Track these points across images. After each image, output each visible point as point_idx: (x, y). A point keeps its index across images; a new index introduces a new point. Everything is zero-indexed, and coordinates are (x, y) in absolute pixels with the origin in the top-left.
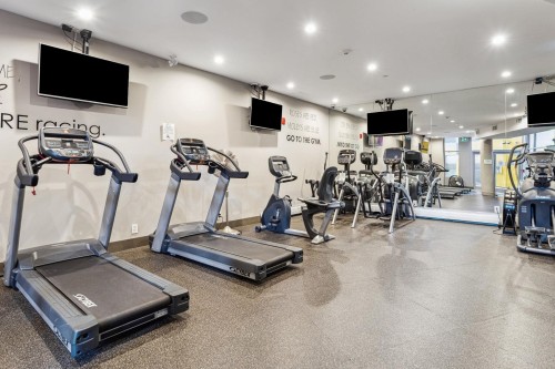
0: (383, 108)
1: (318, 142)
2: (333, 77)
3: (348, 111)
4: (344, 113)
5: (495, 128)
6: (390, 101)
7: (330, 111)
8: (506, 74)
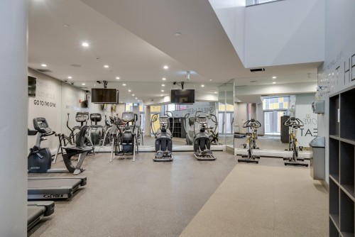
0: (101, 86)
1: (54, 105)
2: (80, 66)
3: (75, 84)
4: (72, 85)
5: (152, 100)
6: (105, 83)
7: (62, 83)
8: (164, 79)
